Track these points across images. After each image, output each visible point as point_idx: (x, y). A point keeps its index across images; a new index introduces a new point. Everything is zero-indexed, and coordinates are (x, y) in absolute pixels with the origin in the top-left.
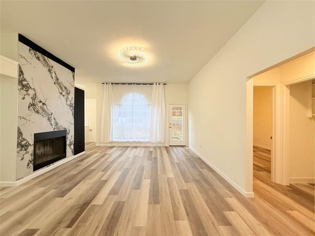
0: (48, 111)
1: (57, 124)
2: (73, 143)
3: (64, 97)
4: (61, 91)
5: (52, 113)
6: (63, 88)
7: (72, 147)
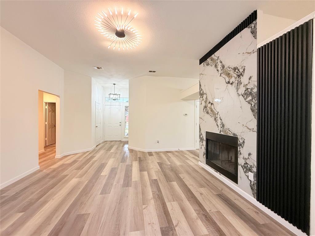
0: (215, 111)
1: (223, 126)
2: (255, 170)
3: (234, 84)
4: (227, 80)
5: (218, 112)
6: (232, 72)
7: (251, 176)
